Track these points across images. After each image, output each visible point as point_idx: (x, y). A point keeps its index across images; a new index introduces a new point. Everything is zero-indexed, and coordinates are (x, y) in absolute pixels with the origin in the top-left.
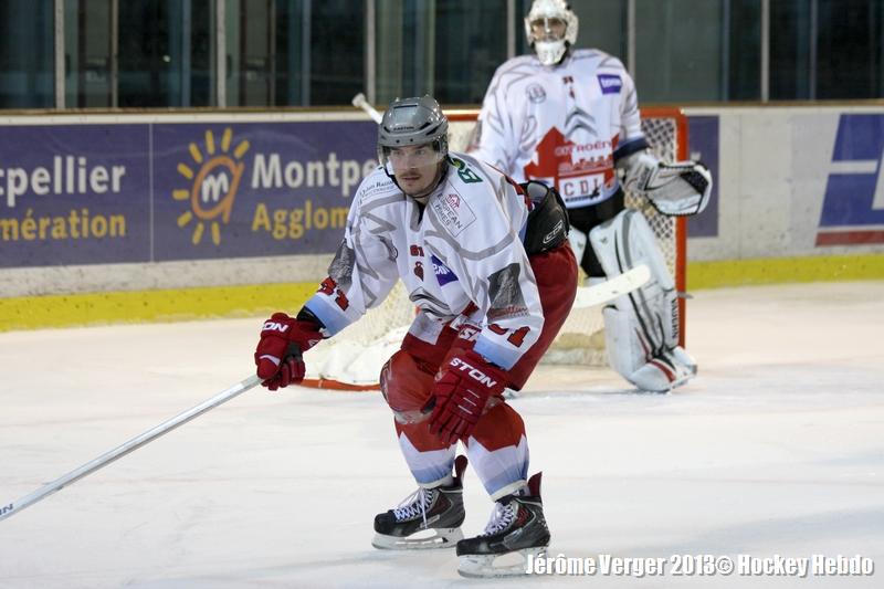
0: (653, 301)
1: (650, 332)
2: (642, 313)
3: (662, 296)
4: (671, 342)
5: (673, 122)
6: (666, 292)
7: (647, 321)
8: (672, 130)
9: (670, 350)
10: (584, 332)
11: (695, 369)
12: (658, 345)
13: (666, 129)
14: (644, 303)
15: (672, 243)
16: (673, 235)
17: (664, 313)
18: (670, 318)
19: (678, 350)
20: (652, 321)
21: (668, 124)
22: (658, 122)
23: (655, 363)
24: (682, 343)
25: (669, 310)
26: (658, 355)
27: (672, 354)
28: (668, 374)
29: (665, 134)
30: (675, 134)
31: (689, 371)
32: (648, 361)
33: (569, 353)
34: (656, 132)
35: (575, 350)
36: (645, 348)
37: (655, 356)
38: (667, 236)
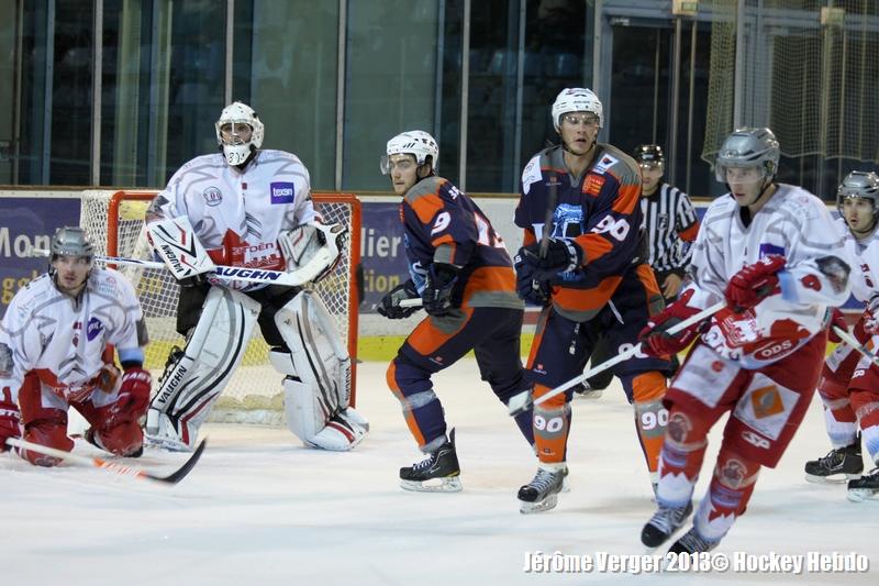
0: (332, 372)
1: (329, 398)
2: (323, 383)
3: (338, 367)
4: (345, 403)
5: (349, 206)
6: (342, 361)
7: (327, 390)
8: (347, 214)
9: (343, 411)
10: (266, 395)
11: (366, 427)
12: (335, 408)
13: (343, 212)
14: (325, 375)
15: (345, 318)
16: (347, 310)
17: (339, 381)
18: (344, 383)
19: (350, 410)
20: (330, 389)
21: (345, 208)
22: (335, 206)
23: (334, 426)
24: (352, 404)
25: (344, 378)
26: (335, 418)
27: (345, 414)
28: (348, 435)
29: (341, 217)
30: (350, 217)
31: (363, 430)
32: (327, 424)
33: (251, 413)
34: (333, 215)
35: (258, 411)
36: (325, 412)
37: (332, 419)
38: (341, 310)
